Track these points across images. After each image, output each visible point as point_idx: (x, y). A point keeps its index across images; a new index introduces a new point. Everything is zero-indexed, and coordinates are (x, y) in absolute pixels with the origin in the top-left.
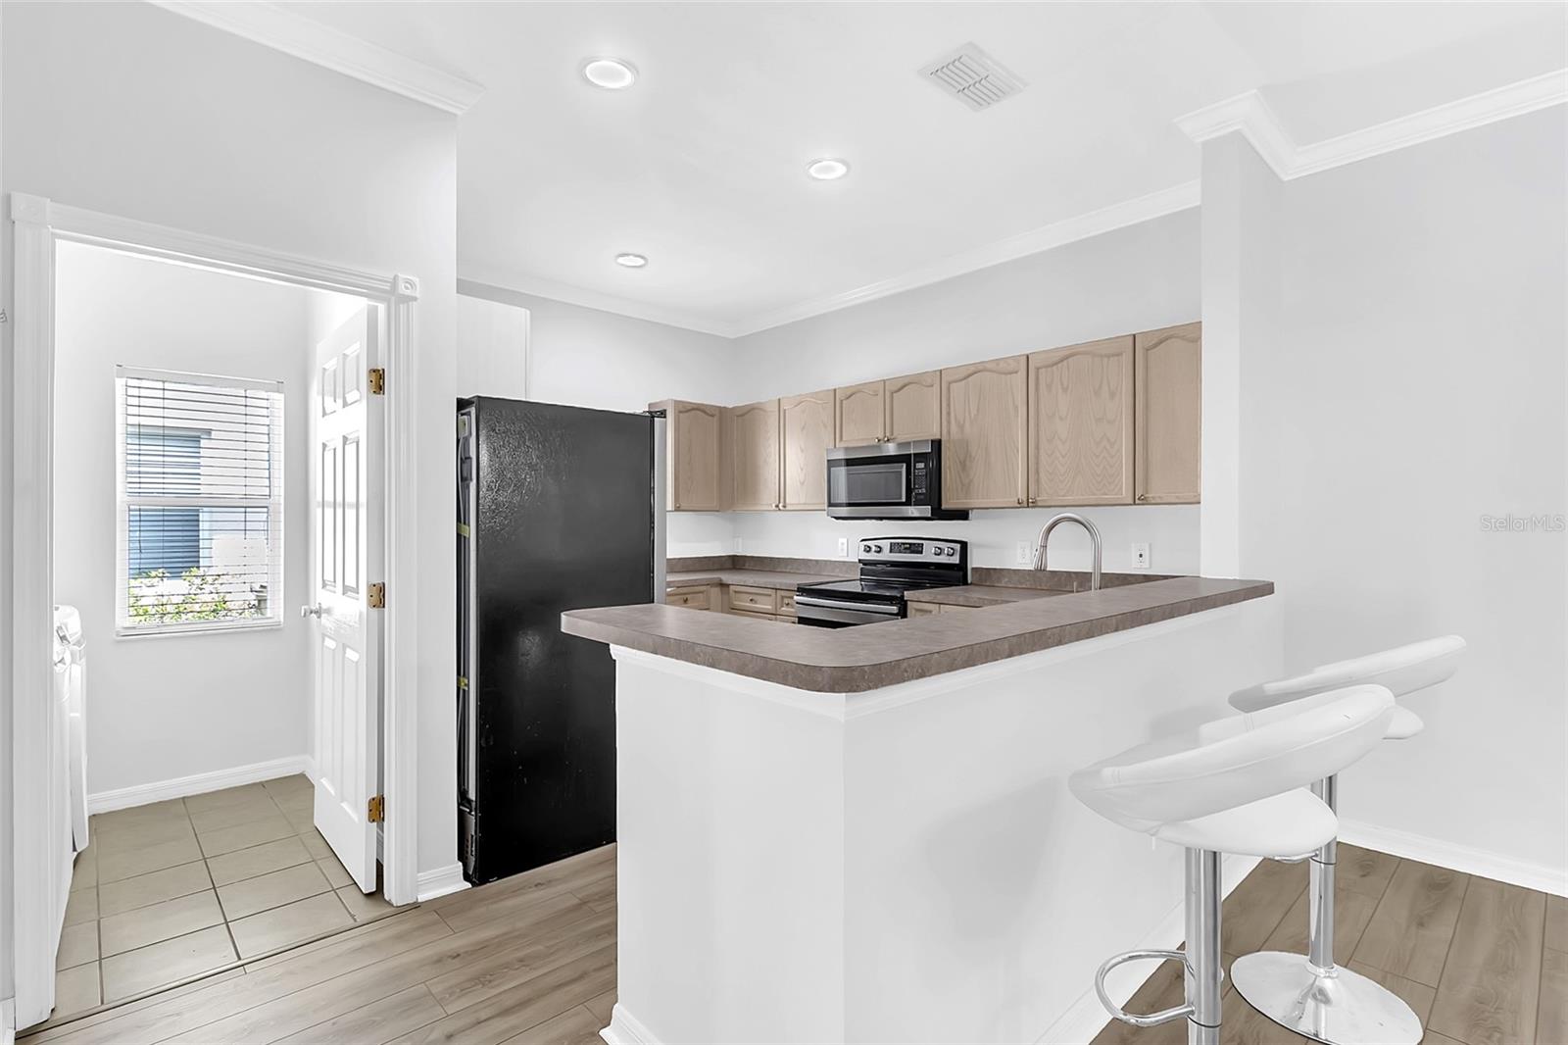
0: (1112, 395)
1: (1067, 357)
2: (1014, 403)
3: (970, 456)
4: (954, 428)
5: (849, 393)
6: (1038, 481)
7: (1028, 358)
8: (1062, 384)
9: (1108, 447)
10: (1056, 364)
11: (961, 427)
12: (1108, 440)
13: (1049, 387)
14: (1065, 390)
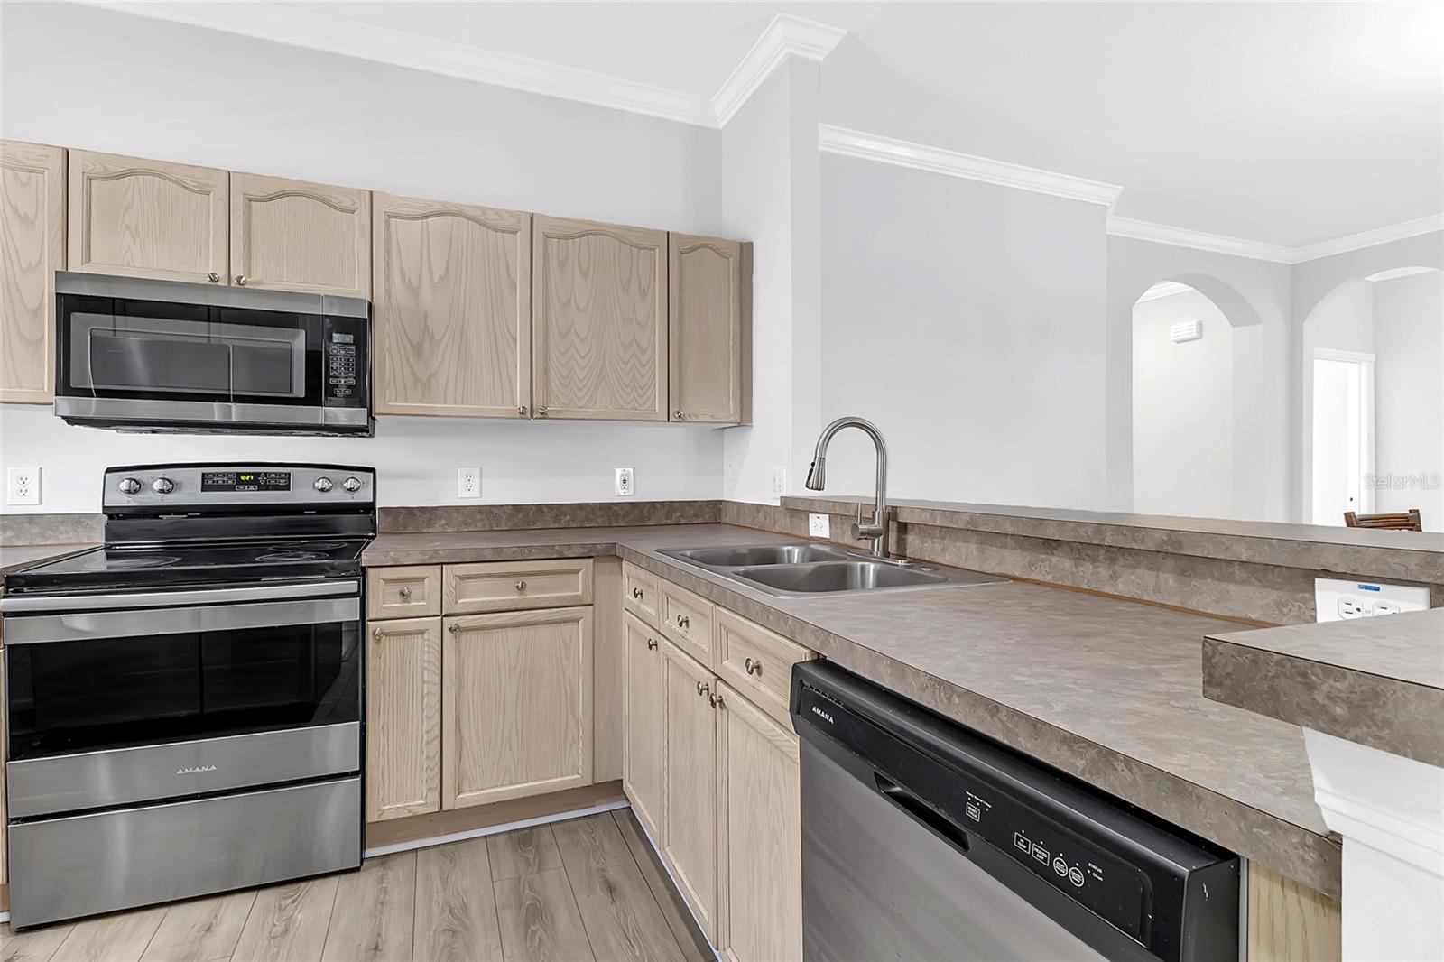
0: (643, 294)
1: (587, 234)
2: (509, 274)
3: (432, 337)
4: (399, 290)
5: (116, 169)
6: (547, 385)
7: (532, 218)
8: (580, 266)
9: (639, 355)
10: (573, 238)
11: (415, 292)
12: (638, 344)
13: (562, 264)
14: (585, 274)
